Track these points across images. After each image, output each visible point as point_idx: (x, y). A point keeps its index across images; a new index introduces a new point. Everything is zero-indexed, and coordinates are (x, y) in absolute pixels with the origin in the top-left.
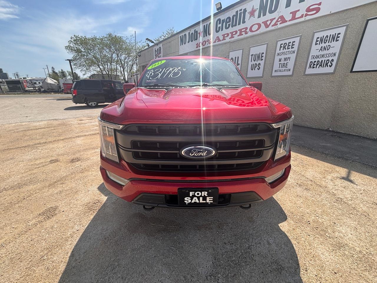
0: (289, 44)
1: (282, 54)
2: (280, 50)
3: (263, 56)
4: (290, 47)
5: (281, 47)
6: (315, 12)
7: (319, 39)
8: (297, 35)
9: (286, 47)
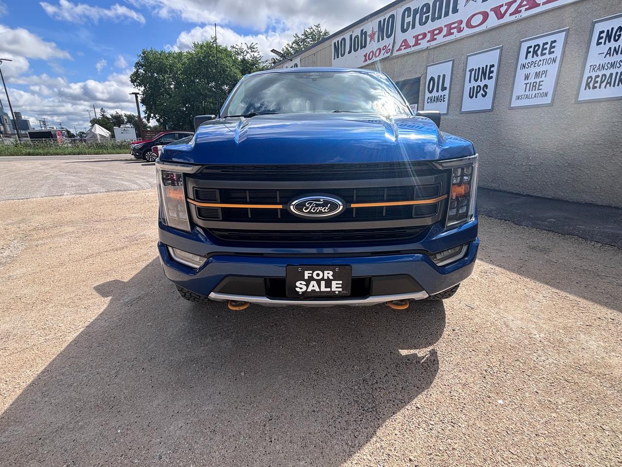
0: (545, 47)
1: (531, 65)
2: (526, 58)
3: (492, 72)
4: (547, 51)
5: (528, 52)
7: (604, 35)
8: (560, 28)
9: (539, 51)
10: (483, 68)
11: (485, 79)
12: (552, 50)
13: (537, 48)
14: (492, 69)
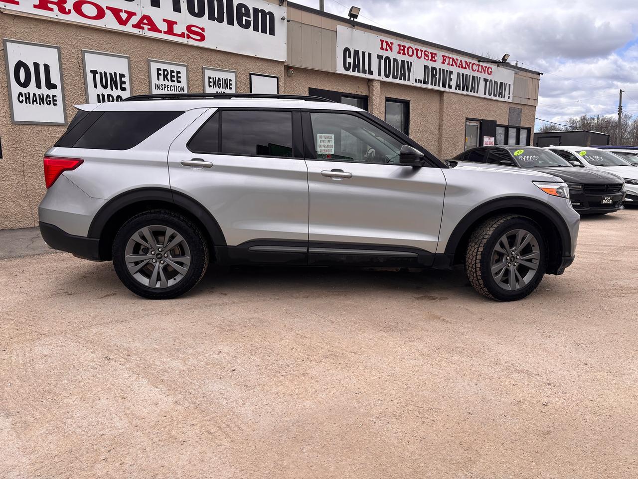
0: (173, 74)
1: (165, 88)
2: (158, 79)
3: (124, 83)
4: (175, 79)
5: (159, 74)
6: (199, 38)
7: (211, 80)
8: (180, 62)
9: (169, 77)
10: (111, 74)
11: (117, 88)
12: (179, 79)
13: (166, 72)
14: (123, 79)
